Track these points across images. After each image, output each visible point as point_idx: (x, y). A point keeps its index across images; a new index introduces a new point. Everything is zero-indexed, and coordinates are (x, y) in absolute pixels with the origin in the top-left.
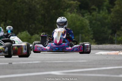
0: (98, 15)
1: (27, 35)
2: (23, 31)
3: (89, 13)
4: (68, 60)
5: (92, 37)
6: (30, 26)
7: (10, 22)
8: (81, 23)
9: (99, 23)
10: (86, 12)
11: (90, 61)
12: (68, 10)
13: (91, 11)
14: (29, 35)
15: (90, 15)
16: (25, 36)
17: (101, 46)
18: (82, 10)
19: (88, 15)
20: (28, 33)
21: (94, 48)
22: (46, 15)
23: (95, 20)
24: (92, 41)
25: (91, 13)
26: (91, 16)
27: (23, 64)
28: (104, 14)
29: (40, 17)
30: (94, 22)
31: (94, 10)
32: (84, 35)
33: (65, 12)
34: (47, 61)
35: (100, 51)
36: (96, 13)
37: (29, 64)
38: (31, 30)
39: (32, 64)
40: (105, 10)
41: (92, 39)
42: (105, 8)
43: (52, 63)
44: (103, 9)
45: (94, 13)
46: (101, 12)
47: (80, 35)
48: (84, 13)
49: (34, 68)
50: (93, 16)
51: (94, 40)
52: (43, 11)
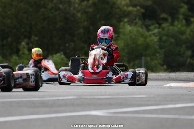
0: (171, 27)
1: (62, 60)
2: (56, 53)
3: (157, 25)
4: (119, 94)
5: (162, 63)
6: (67, 45)
7: (37, 38)
8: (145, 41)
9: (173, 40)
10: (153, 24)
11: (151, 96)
12: (126, 20)
13: (160, 22)
14: (65, 59)
15: (159, 28)
16: (59, 61)
17: (173, 75)
18: (147, 20)
19: (155, 27)
20: (63, 56)
21: (162, 77)
22: (91, 28)
23: (167, 35)
24: (162, 68)
25: (160, 24)
26: (160, 30)
27: (50, 100)
28: (180, 26)
29: (82, 31)
30: (164, 38)
31: (165, 20)
32: (149, 59)
33: (122, 23)
34: (86, 95)
35: (171, 81)
36: (168, 24)
37: (58, 100)
38: (68, 51)
39: (63, 100)
40: (182, 20)
41: (162, 65)
42: (181, 17)
43: (94, 98)
44: (178, 19)
45: (165, 25)
46: (176, 23)
47: (143, 58)
48: (150, 25)
49: (66, 105)
50: (163, 29)
51: (165, 67)
52: (86, 22)
